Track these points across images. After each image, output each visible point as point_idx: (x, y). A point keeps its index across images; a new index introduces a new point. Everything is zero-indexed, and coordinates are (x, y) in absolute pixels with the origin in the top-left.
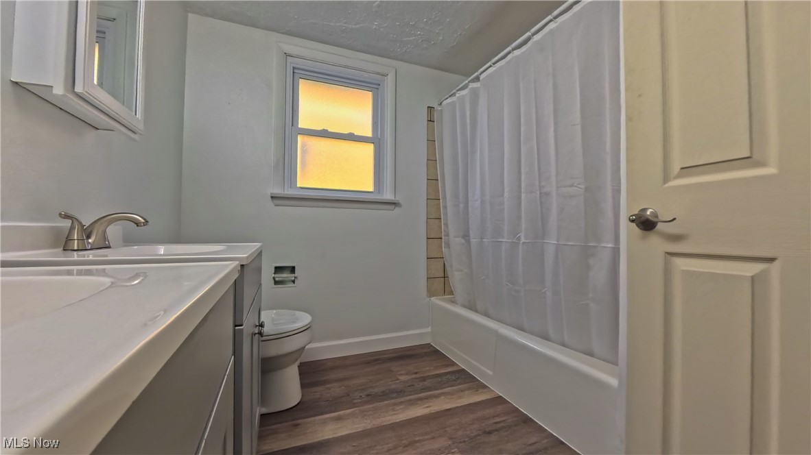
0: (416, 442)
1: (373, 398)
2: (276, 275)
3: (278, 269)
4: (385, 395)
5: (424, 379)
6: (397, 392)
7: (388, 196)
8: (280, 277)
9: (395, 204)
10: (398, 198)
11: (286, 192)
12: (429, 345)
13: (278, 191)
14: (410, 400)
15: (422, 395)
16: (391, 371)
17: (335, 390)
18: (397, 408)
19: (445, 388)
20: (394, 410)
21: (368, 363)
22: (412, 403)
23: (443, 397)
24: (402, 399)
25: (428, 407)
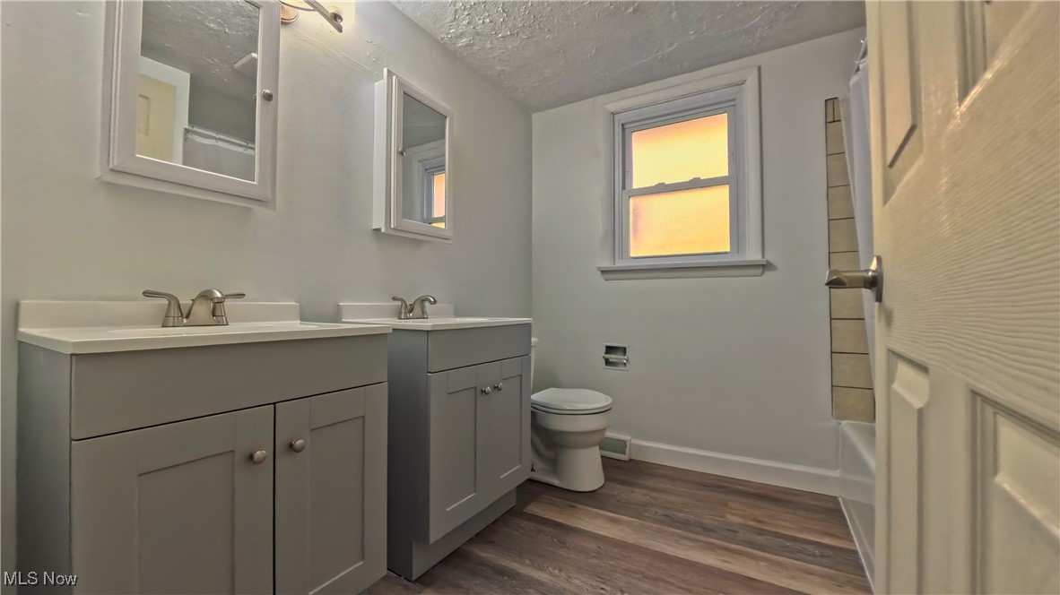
0: (663, 581)
1: (671, 521)
2: (608, 356)
3: (610, 349)
4: (685, 524)
5: (761, 532)
6: (703, 528)
7: (753, 255)
8: (613, 357)
9: (766, 267)
10: (770, 257)
11: (617, 265)
12: (834, 500)
13: (607, 264)
14: (712, 544)
15: (734, 546)
16: (726, 505)
17: (638, 495)
18: (685, 542)
19: (784, 556)
20: (677, 542)
21: (706, 486)
22: (711, 548)
23: (762, 563)
24: (701, 538)
25: (725, 561)
